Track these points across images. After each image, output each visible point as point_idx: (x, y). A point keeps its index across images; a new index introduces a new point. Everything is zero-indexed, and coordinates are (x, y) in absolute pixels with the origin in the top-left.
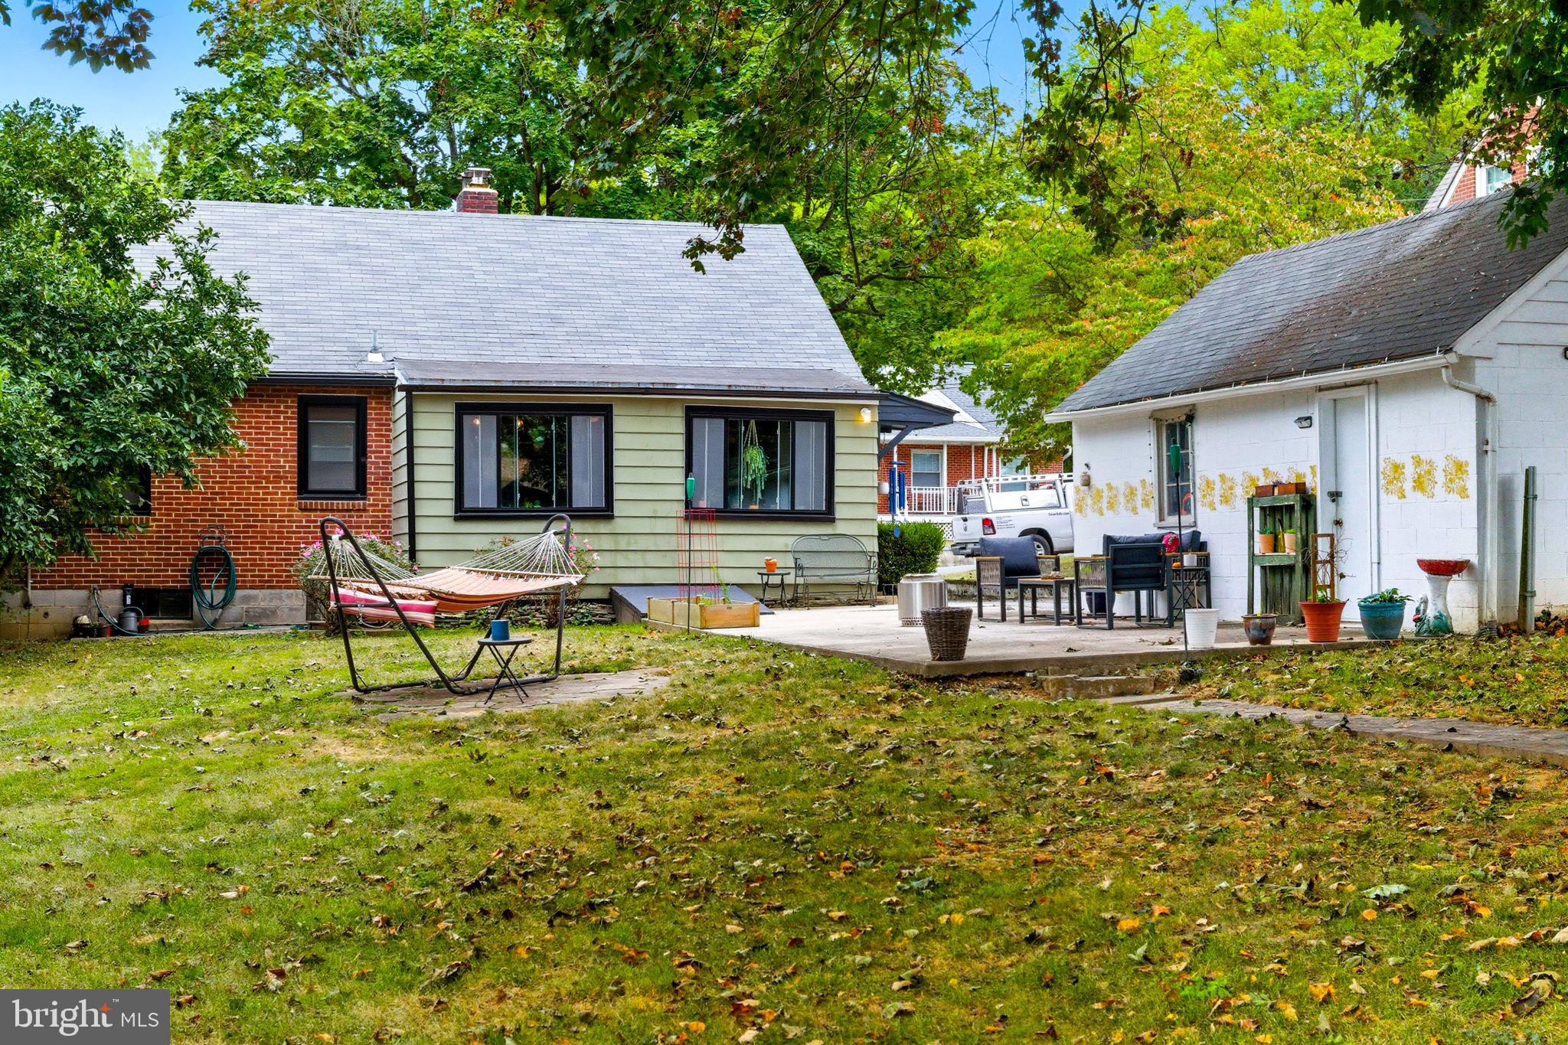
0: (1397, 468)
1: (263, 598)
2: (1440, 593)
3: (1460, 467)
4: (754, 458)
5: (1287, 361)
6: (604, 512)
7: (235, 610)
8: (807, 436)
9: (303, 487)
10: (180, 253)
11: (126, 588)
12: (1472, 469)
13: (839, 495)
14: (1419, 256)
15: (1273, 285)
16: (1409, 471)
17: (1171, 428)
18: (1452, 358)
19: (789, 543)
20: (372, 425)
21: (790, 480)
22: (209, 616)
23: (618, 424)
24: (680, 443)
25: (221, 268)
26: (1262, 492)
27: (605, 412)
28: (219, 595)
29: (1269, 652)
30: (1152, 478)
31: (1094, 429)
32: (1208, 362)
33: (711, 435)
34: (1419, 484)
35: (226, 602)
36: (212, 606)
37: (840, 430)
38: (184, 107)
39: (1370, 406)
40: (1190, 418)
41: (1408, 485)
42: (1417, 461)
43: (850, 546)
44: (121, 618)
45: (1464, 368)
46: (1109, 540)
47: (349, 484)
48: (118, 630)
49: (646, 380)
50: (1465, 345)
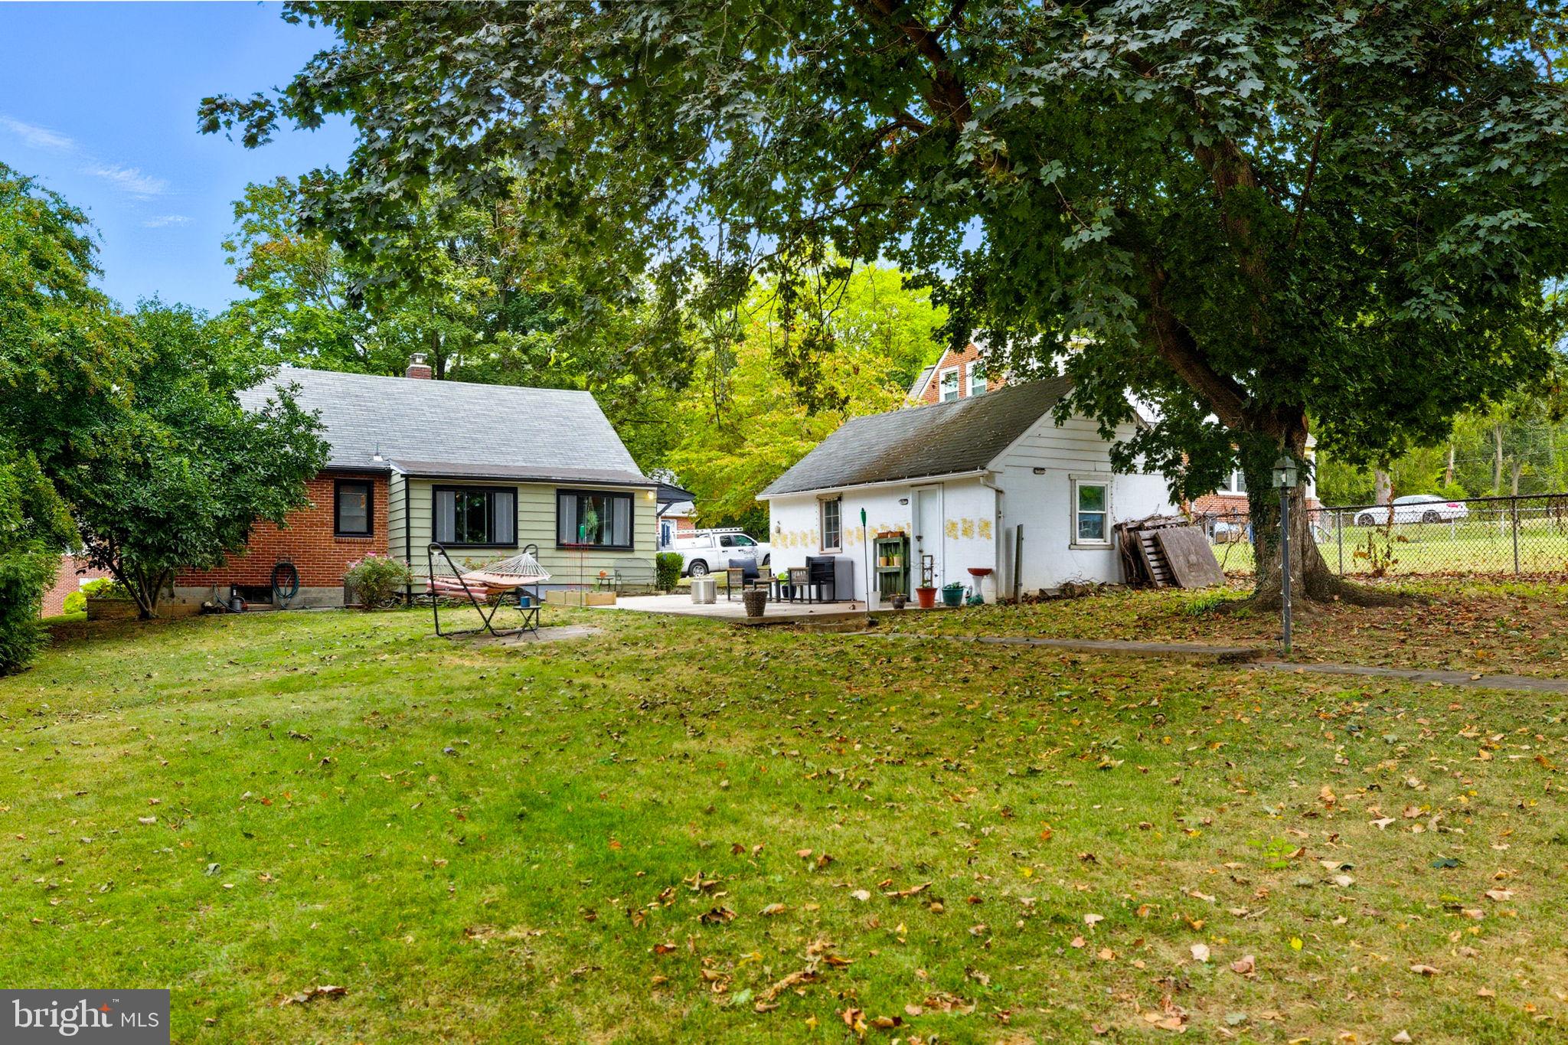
0: (954, 524)
1: (314, 592)
2: (978, 584)
3: (987, 524)
4: (592, 517)
5: (895, 472)
6: (513, 545)
7: (298, 598)
8: (620, 505)
9: (337, 530)
10: (282, 397)
11: (233, 586)
12: (993, 525)
13: (636, 538)
14: (954, 422)
15: (873, 433)
16: (960, 526)
17: (828, 504)
18: (985, 472)
19: (611, 563)
20: (377, 496)
21: (611, 527)
22: (283, 602)
23: (521, 498)
24: (553, 508)
25: (305, 405)
26: (882, 536)
27: (514, 491)
28: (289, 590)
29: (905, 613)
30: (817, 529)
31: (783, 504)
32: (848, 471)
33: (570, 504)
34: (965, 532)
35: (293, 595)
36: (285, 597)
37: (637, 503)
38: (229, 308)
39: (939, 494)
40: (840, 499)
41: (960, 533)
42: (965, 521)
43: (644, 564)
44: (231, 603)
45: (990, 477)
46: (809, 559)
47: (364, 529)
48: (230, 609)
49: (536, 474)
50: (992, 466)
